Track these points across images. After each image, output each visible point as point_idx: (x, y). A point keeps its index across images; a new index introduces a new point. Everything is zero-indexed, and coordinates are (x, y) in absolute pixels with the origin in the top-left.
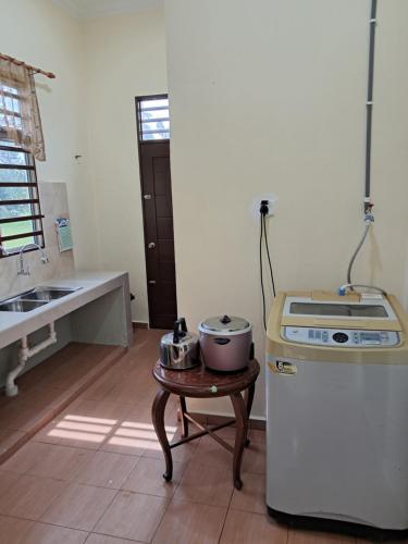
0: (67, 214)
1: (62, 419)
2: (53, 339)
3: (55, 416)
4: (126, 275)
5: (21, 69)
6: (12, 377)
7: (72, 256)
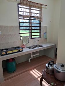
0: (47, 32)
1: (34, 70)
2: (38, 54)
3: (33, 69)
4: (55, 45)
5: (40, 5)
6: (30, 59)
7: (46, 40)
